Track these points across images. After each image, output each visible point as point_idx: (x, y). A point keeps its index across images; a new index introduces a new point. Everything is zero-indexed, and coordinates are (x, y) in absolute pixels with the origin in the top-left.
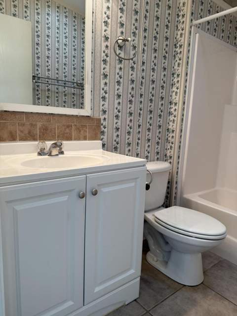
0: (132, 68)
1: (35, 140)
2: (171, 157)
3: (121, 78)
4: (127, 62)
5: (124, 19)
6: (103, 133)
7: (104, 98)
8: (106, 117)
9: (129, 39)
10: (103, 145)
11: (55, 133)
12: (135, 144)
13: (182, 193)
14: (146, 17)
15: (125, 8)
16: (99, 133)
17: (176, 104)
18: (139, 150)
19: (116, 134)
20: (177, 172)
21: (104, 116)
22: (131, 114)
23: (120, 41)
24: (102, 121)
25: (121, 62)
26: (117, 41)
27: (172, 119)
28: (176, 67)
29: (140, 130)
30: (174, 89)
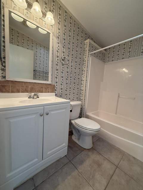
0: (68, 68)
1: (28, 92)
2: (82, 100)
3: (63, 71)
4: (65, 65)
5: (64, 50)
6: (56, 90)
7: (56, 78)
8: (57, 84)
9: (66, 57)
10: (56, 95)
11: (36, 90)
12: (68, 95)
13: (86, 113)
14: (72, 50)
15: (65, 47)
16: (54, 90)
17: (83, 81)
18: (70, 97)
19: (61, 91)
20: (84, 105)
21: (56, 84)
22: (67, 84)
23: (63, 58)
24: (55, 86)
25: (63, 65)
26: (62, 58)
27: (82, 86)
28: (84, 68)
29: (71, 89)
30: (83, 76)
